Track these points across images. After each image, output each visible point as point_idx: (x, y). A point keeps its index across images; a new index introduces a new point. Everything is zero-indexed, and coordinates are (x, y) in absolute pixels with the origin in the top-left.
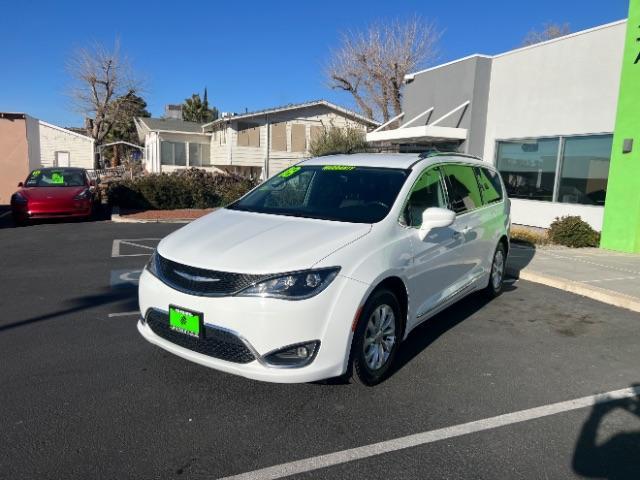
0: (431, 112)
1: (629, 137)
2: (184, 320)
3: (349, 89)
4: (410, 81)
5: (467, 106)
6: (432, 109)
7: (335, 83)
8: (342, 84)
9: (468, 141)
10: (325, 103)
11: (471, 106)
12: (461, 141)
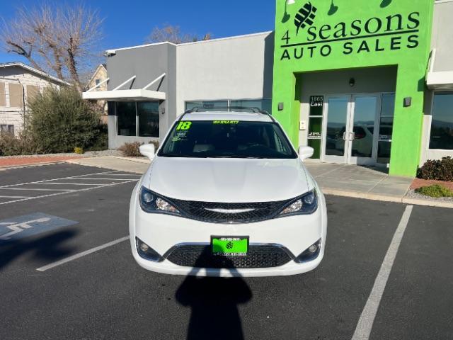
0: (134, 79)
1: (281, 101)
2: (229, 246)
3: (23, 54)
4: (112, 55)
5: (163, 78)
6: (135, 77)
7: (10, 47)
8: (17, 49)
9: (167, 101)
10: (21, 64)
11: (166, 77)
12: (161, 101)
